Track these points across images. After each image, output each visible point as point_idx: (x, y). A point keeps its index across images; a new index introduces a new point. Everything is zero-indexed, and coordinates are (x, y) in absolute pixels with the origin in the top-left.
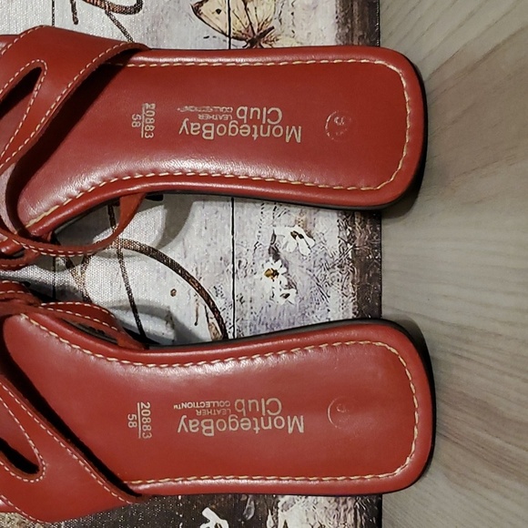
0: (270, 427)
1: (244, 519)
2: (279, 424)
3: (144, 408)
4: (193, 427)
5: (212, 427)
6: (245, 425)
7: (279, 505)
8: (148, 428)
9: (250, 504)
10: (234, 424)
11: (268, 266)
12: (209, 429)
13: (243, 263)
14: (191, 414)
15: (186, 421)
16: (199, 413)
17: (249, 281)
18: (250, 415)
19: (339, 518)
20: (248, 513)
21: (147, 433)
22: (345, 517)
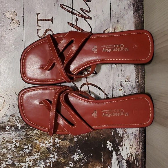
0: (121, 115)
1: (116, 143)
2: (123, 114)
3: (95, 112)
4: (106, 115)
5: (109, 115)
6: (116, 115)
7: (123, 140)
8: (96, 116)
9: (117, 140)
10: (114, 115)
11: (120, 88)
12: (109, 116)
13: (114, 88)
14: (105, 113)
15: (104, 114)
16: (107, 112)
17: (116, 91)
18: (117, 113)
19: (136, 143)
20: (117, 142)
21: (96, 117)
22: (137, 143)
